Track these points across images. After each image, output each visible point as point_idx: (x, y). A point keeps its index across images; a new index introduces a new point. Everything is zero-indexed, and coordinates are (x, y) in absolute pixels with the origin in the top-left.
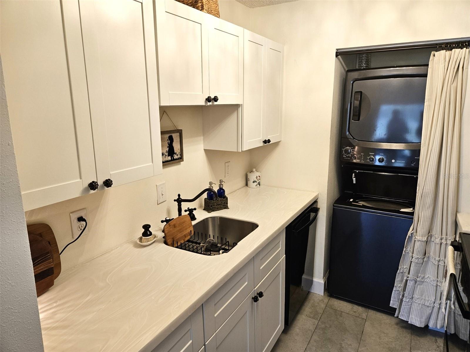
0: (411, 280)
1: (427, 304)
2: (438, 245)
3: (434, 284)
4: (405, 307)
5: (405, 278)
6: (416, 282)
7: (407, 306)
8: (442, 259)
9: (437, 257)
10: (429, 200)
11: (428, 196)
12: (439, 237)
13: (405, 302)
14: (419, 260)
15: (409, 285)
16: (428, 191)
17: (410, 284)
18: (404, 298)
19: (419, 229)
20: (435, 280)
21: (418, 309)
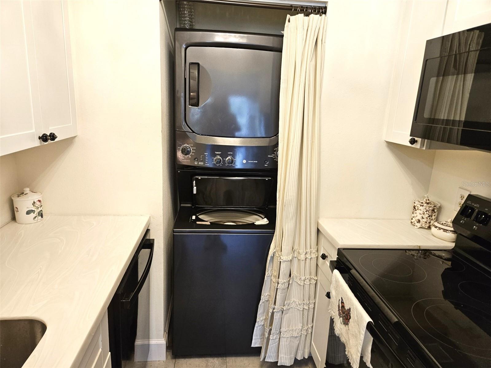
0: (278, 312)
1: (295, 334)
2: (303, 261)
3: (300, 308)
4: (272, 347)
5: (271, 311)
6: (283, 312)
7: (275, 344)
8: (307, 277)
9: (302, 276)
10: (292, 209)
11: (291, 204)
12: (303, 252)
13: (272, 340)
14: (286, 284)
15: (275, 319)
16: (291, 198)
17: (277, 317)
18: (271, 335)
19: (284, 247)
20: (302, 303)
21: (287, 344)
